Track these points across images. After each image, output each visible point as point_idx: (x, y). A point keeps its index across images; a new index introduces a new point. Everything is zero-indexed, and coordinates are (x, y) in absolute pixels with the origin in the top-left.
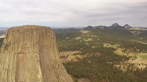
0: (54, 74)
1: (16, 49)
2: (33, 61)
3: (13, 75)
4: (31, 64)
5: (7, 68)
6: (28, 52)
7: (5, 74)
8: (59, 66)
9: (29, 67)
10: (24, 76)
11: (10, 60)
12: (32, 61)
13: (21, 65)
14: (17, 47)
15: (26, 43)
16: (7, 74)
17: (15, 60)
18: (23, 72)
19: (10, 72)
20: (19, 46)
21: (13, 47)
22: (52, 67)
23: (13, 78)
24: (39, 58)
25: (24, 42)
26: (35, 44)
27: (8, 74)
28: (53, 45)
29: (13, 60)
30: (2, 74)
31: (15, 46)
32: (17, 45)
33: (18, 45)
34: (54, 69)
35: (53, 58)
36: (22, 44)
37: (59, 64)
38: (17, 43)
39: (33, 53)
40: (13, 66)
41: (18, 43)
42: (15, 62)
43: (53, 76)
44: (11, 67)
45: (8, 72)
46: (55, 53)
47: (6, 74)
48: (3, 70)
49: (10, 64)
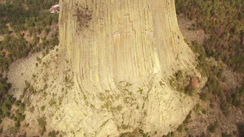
3: (109, 75)
5: (97, 64)
7: (94, 75)
8: (178, 38)
13: (118, 53)
14: (109, 22)
18: (123, 64)
19: (104, 71)
20: (113, 19)
23: (111, 80)
26: (146, 13)
27: (101, 74)
32: (109, 18)
34: (172, 45)
35: (171, 27)
38: (109, 14)
40: (107, 60)
41: (111, 14)
44: (102, 61)
45: (99, 71)
48: (90, 68)
49: (101, 56)
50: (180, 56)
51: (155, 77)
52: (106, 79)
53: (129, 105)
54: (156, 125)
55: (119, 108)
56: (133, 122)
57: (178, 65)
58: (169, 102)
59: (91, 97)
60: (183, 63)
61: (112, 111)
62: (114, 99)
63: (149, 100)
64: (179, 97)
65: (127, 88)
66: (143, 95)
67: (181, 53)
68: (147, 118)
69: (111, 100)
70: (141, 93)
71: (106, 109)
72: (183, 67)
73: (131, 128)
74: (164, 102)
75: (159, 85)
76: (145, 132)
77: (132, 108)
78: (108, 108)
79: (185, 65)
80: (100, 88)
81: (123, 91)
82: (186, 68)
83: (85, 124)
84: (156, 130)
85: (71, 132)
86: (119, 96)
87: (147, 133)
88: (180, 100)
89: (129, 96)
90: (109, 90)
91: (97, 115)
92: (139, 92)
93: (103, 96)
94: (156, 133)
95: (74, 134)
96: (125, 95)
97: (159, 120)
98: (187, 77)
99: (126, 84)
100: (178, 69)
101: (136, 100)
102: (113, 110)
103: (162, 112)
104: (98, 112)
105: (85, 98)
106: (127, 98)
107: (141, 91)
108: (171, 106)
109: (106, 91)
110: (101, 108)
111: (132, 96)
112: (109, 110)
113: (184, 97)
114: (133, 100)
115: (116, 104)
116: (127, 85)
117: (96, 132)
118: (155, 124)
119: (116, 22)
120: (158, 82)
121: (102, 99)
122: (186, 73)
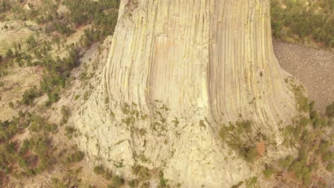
0: (244, 93)
1: (151, 25)
2: (190, 64)
3: (141, 86)
4: (186, 69)
5: (129, 65)
6: (179, 37)
7: (123, 78)
8: (261, 74)
9: (179, 73)
10: (167, 89)
11: (135, 48)
12: (188, 63)
13: (160, 62)
14: (153, 18)
15: (177, 11)
16: (129, 80)
17: (148, 50)
18: (164, 80)
19: (135, 77)
20: (158, 16)
21: (143, 18)
22: (243, 77)
23: (142, 92)
24: (207, 60)
25: (172, 8)
26: (201, 21)
27: (131, 80)
28: (255, 19)
29: (142, 50)
30: (117, 77)
31: (150, 16)
32: (154, 13)
33: (156, 14)
34: (246, 81)
35: (249, 55)
36: (166, 14)
37: (263, 70)
38: (154, 8)
39: (192, 43)
40: (142, 65)
41: (157, 9)
42: (148, 55)
43: (238, 99)
44: (137, 64)
45: (130, 75)
46: (259, 40)
47: (126, 80)
48: (121, 67)
49: (136, 58)
50: (258, 102)
51: (197, 112)
52: (136, 88)
53: (155, 132)
54: (182, 175)
55: (143, 132)
56: (155, 157)
57: (251, 113)
58: (206, 152)
59: (113, 103)
60: (260, 114)
61: (132, 132)
62: (140, 117)
63: (181, 139)
64: (226, 154)
65: (161, 111)
66: (177, 129)
67: (260, 98)
68: (172, 160)
69: (135, 116)
70: (176, 126)
71: (125, 125)
72: (258, 119)
73: (151, 164)
74: (198, 149)
75: (198, 124)
76: (165, 177)
77: (159, 139)
78: (128, 125)
79: (262, 118)
80: (127, 97)
81: (155, 113)
82: (263, 122)
83: (100, 132)
84: (181, 182)
85: (86, 136)
86: (146, 116)
87: (167, 180)
88: (226, 159)
89: (161, 123)
90: (137, 104)
91: (114, 128)
92: (174, 124)
93: (127, 108)
94: (179, 185)
95: (88, 139)
96: (155, 118)
97: (187, 171)
98: (258, 135)
99: (161, 106)
100: (248, 119)
101: (167, 131)
102: (134, 130)
103: (192, 161)
104: (116, 125)
105: (107, 101)
106: (157, 123)
107: (177, 122)
108: (208, 160)
109: (133, 103)
110: (121, 122)
111: (165, 124)
112: (129, 128)
113: (234, 157)
114: (163, 129)
115: (141, 124)
116: (162, 108)
117: (109, 148)
118: (181, 173)
119: (161, 21)
120: (199, 120)
121: (125, 111)
122: (260, 129)
